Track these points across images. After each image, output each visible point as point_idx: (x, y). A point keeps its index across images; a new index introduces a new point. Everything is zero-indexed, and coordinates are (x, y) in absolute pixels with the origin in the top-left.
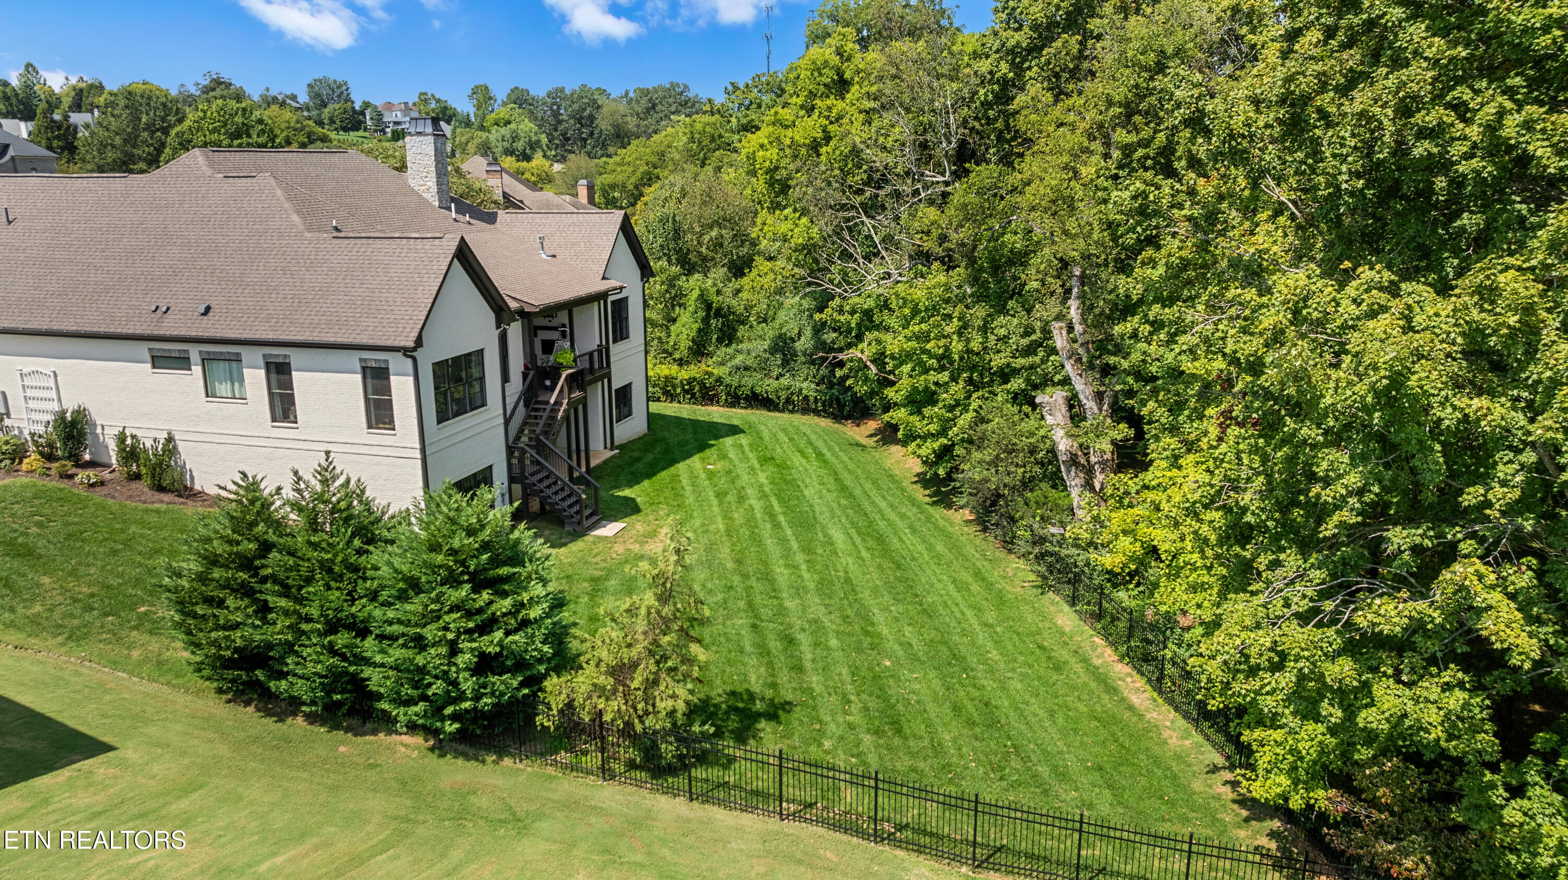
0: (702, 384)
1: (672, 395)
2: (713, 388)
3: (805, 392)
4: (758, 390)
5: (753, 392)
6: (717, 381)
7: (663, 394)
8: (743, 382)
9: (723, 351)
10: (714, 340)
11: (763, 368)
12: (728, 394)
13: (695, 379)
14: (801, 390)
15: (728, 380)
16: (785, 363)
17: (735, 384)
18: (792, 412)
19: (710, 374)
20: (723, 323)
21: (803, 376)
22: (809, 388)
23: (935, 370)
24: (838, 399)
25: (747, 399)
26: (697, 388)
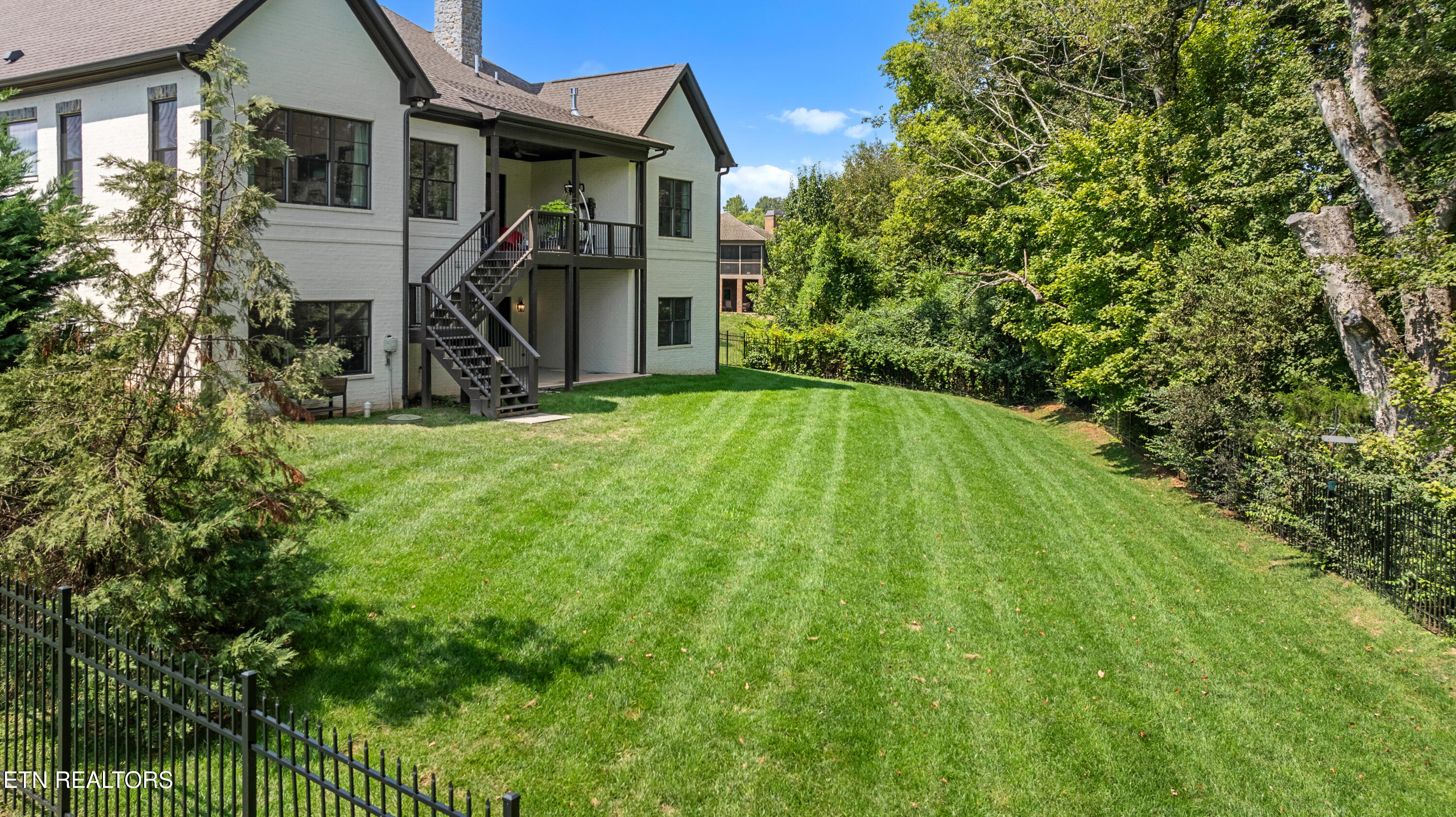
0: (822, 351)
1: (783, 364)
2: (835, 354)
3: (957, 363)
4: (894, 358)
5: (886, 361)
6: (840, 345)
7: (773, 361)
8: (875, 348)
9: (854, 314)
10: (843, 302)
11: (906, 333)
12: (854, 362)
13: (811, 342)
14: (952, 361)
15: (854, 344)
16: (935, 330)
17: (863, 349)
18: (941, 390)
19: (833, 337)
20: (856, 279)
21: (958, 344)
22: (964, 359)
23: (1117, 250)
24: (1004, 376)
25: (880, 369)
26: (815, 354)
